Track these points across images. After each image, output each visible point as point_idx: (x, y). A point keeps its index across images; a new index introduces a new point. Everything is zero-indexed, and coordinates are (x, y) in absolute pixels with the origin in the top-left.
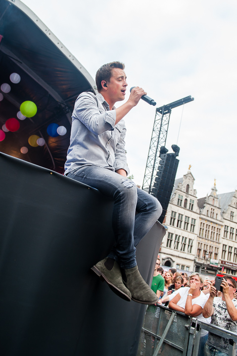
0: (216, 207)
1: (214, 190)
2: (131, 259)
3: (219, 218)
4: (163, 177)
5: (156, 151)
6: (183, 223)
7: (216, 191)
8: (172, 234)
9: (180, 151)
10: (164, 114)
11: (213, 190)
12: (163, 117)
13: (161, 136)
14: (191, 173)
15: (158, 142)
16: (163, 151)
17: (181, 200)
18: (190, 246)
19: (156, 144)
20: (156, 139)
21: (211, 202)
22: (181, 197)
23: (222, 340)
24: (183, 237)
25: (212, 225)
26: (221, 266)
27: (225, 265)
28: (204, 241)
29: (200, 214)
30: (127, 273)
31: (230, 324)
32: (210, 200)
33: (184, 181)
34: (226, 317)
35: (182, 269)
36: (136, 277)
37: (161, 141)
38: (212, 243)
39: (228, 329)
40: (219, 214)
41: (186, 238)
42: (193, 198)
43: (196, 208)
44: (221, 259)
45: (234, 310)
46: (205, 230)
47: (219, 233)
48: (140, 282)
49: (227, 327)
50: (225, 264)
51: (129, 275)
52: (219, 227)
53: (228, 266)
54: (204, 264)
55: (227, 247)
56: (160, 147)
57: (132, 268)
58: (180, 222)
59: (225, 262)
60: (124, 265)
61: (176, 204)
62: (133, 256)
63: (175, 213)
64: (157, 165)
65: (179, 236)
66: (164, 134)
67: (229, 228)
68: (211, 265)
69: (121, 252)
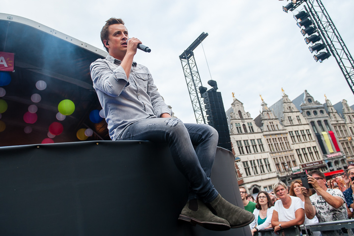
0: (272, 119)
1: (264, 105)
2: (211, 191)
3: (281, 127)
4: (213, 113)
5: (197, 94)
6: (251, 148)
7: (266, 105)
8: (247, 162)
9: (217, 84)
10: (188, 58)
11: (262, 105)
12: (188, 61)
13: (195, 78)
14: (237, 100)
15: (195, 85)
16: (203, 90)
17: (240, 128)
18: (268, 166)
19: (193, 87)
20: (191, 83)
21: (267, 117)
22: (238, 125)
23: (336, 232)
24: (257, 160)
25: (277, 137)
26: (303, 170)
27: (307, 168)
28: (277, 155)
29: (262, 132)
30: (213, 206)
31: (335, 214)
32: (265, 115)
33: (234, 110)
34: (329, 209)
35: (270, 189)
36: (223, 205)
37: (197, 82)
38: (285, 153)
39: (336, 220)
40: (279, 124)
41: (260, 160)
42: (249, 121)
43: (256, 129)
44: (300, 164)
45: (332, 199)
46: (273, 145)
47: (287, 141)
48: (230, 207)
49: (334, 218)
50: (306, 166)
51: (216, 206)
52: (285, 136)
53: (309, 167)
54: (287, 176)
55: (301, 151)
56: (197, 88)
57: (215, 198)
58: (248, 148)
59: (305, 165)
60: (207, 199)
61: (237, 133)
62: (211, 187)
63: (240, 141)
64: (203, 106)
65: (254, 161)
66: (196, 75)
67: (294, 133)
68: (294, 173)
69: (198, 189)
